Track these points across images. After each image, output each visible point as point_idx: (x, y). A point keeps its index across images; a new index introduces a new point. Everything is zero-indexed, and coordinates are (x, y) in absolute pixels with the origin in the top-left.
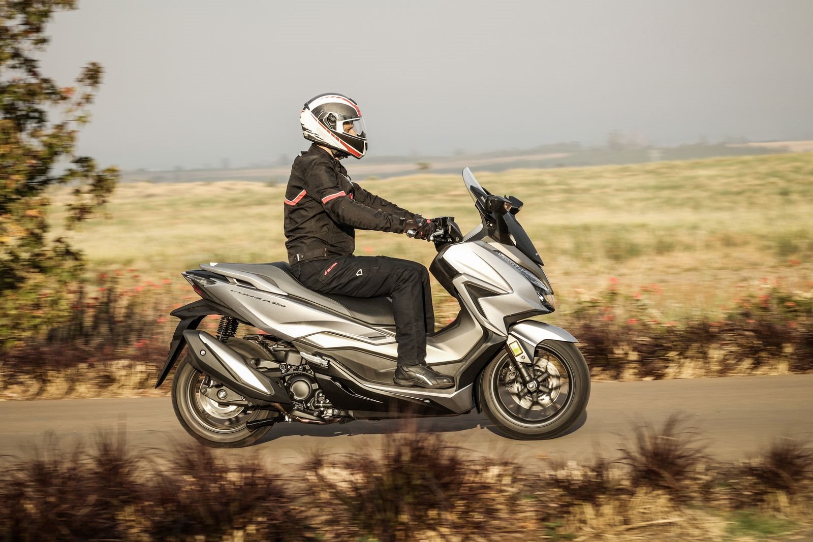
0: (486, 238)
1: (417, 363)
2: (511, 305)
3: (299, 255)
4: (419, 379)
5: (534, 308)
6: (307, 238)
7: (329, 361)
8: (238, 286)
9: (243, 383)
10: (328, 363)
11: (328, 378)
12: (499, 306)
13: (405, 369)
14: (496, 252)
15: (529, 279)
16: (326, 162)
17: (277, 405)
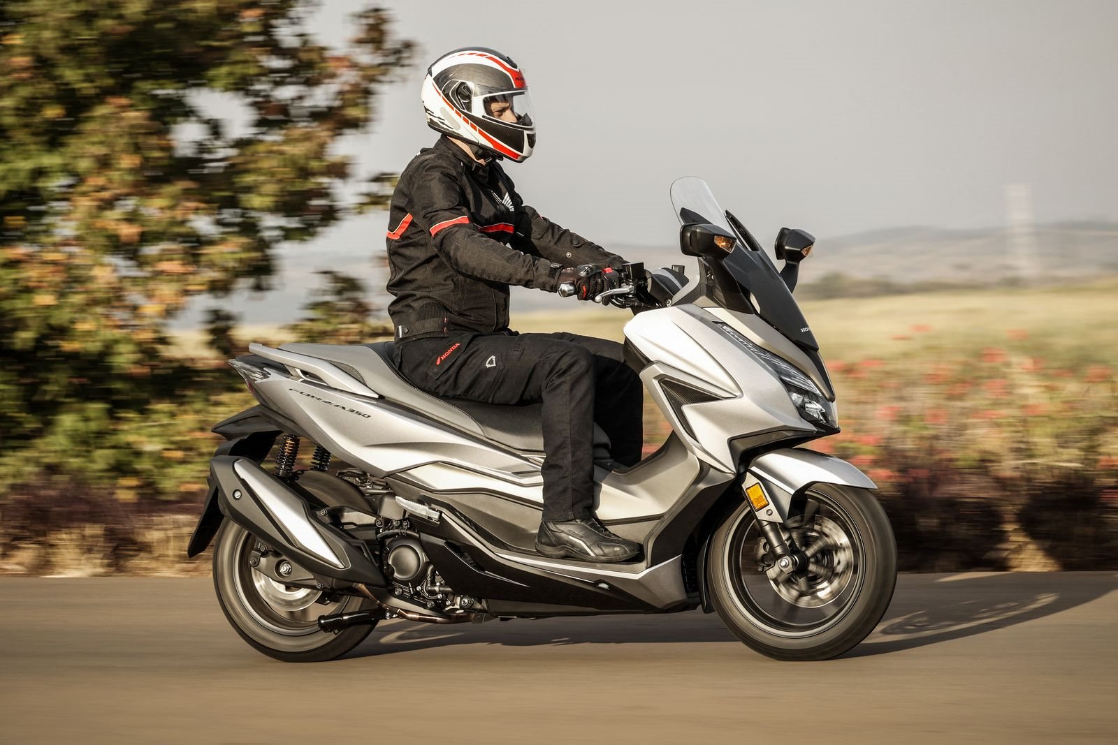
0: (703, 300)
1: (570, 518)
2: (742, 419)
3: (402, 328)
4: (573, 545)
5: (783, 424)
6: (415, 298)
7: (441, 512)
8: (304, 381)
9: (299, 549)
10: (440, 516)
11: (441, 542)
12: (719, 419)
13: (552, 526)
14: (718, 325)
15: (779, 373)
16: (445, 165)
17: (362, 587)
